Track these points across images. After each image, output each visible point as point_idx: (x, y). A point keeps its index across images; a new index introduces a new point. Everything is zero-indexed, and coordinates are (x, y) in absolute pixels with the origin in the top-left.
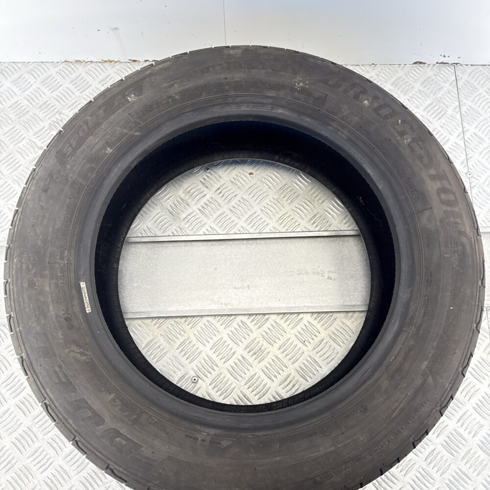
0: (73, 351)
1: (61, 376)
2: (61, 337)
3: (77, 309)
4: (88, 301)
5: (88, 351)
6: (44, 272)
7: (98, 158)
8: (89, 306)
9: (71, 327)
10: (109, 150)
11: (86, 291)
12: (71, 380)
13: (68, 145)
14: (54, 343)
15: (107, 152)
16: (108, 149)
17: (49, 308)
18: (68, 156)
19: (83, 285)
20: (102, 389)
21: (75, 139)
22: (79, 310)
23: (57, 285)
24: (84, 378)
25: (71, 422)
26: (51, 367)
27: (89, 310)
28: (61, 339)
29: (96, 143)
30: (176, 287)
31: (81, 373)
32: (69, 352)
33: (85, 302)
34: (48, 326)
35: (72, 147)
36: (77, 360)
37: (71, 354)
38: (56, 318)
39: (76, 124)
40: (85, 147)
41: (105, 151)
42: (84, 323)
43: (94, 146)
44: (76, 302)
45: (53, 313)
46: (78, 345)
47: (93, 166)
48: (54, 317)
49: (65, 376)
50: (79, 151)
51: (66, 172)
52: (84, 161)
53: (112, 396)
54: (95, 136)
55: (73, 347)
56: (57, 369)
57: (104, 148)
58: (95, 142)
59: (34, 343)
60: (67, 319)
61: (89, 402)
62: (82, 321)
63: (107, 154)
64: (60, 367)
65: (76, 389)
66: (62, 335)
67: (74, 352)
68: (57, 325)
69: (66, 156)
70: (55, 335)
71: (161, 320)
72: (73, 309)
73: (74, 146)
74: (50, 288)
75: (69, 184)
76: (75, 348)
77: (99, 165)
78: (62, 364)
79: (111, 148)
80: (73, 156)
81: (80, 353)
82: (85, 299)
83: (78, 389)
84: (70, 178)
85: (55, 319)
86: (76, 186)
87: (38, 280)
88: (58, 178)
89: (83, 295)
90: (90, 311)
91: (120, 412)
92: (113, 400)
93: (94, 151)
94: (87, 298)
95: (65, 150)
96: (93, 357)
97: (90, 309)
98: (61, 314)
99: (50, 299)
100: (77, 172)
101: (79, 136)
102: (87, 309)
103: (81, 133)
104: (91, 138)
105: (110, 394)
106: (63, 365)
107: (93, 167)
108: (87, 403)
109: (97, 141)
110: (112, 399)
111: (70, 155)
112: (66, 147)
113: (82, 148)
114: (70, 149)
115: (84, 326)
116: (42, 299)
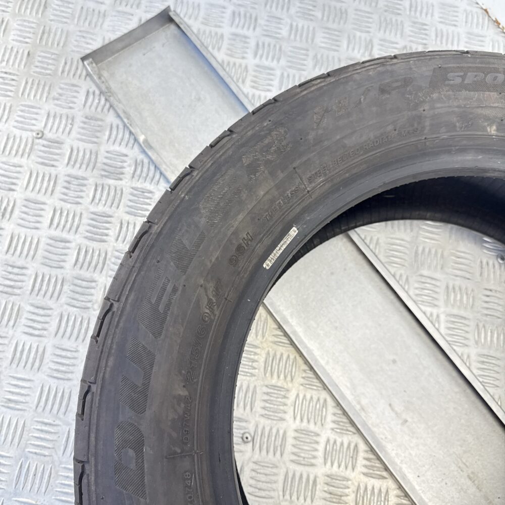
0: (206, 290)
1: (165, 299)
2: (213, 260)
3: (260, 249)
4: (278, 255)
5: (218, 307)
6: (279, 171)
7: (472, 124)
8: (273, 261)
9: (233, 261)
10: (493, 130)
11: (288, 242)
12: (168, 318)
13: (462, 74)
14: (199, 257)
15: (489, 129)
16: (494, 127)
17: (239, 214)
18: (448, 85)
19: (294, 232)
20: (183, 372)
21: (476, 76)
22: (261, 254)
23: (272, 201)
24: (181, 334)
25: (110, 363)
26: (167, 278)
27: (268, 265)
28: (211, 261)
29: (491, 107)
30: (336, 328)
31: (185, 324)
32: (201, 286)
33: (274, 252)
34: (216, 231)
35: (463, 80)
36: (198, 302)
37: (200, 290)
38: (233, 233)
40: (476, 96)
41: (488, 125)
42: (248, 273)
43: (486, 107)
44: (267, 241)
45: (236, 224)
46: (217, 289)
47: (457, 124)
48: (232, 229)
49: (168, 306)
50: (464, 93)
51: (426, 98)
52: (456, 109)
53: (183, 393)
54: (501, 98)
55: (211, 286)
56: (169, 288)
57: (491, 121)
58: (492, 105)
59: (180, 230)
60: (240, 249)
61: (155, 369)
62: (250, 268)
63: (487, 131)
64: (175, 290)
65: (160, 334)
66: (217, 258)
67: (206, 292)
68: (224, 242)
69: (447, 82)
70: (211, 249)
72: (257, 245)
73: (466, 82)
74: (264, 195)
75: (414, 113)
76: (211, 289)
77: (463, 131)
78: (180, 288)
79: (498, 130)
80: (453, 91)
81: (210, 301)
82: (278, 248)
83: (162, 337)
84: (422, 109)
85: (229, 233)
86: (416, 125)
87: (264, 172)
88: (411, 94)
89: (282, 242)
90: (268, 268)
91: (169, 423)
92: (179, 399)
93: (479, 111)
94: (281, 251)
95: (452, 74)
96: (215, 320)
97: (271, 265)
98: (240, 236)
99: (250, 207)
100: (436, 112)
101: (484, 79)
102: (267, 262)
103: (489, 79)
104: (494, 95)
105: (184, 386)
106: (179, 292)
107: (455, 126)
108: (152, 366)
109: (496, 105)
110: (179, 395)
111: (452, 86)
112: (456, 74)
113: (472, 93)
114: (459, 80)
115: (246, 276)
116: (244, 196)
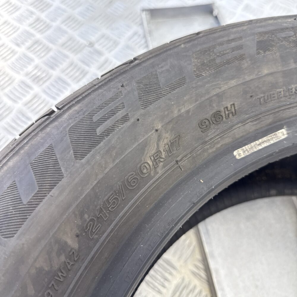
0: (159, 138)
1: (108, 123)
2: (183, 111)
3: (239, 131)
4: (255, 150)
5: (164, 166)
6: (292, 61)
8: (247, 154)
9: (204, 126)
11: (272, 142)
12: (102, 144)
14: (170, 99)
17: (232, 79)
19: (282, 134)
20: (86, 216)
22: (237, 136)
23: (274, 86)
24: (107, 170)
26: (123, 103)
27: (239, 155)
28: (179, 110)
31: (117, 161)
32: (157, 130)
33: (252, 144)
34: (199, 83)
36: (143, 148)
37: (155, 136)
38: (217, 95)
42: (214, 149)
44: (250, 127)
45: (225, 87)
46: (172, 145)
48: (218, 91)
49: (108, 132)
53: (72, 243)
55: (167, 137)
56: (120, 114)
59: (162, 67)
60: (217, 117)
61: (55, 192)
62: (219, 146)
64: (125, 119)
65: (83, 156)
66: (188, 112)
67: (159, 140)
68: (203, 99)
70: (185, 98)
71: (203, 274)
72: (237, 124)
74: (268, 75)
76: (166, 141)
78: (132, 120)
81: (158, 152)
82: (257, 142)
83: (83, 161)
85: (214, 93)
87: (275, 53)
89: (265, 139)
90: (238, 157)
92: (63, 247)
94: (260, 147)
96: (154, 179)
97: (243, 156)
98: (224, 103)
99: (248, 78)
102: (240, 151)
105: (77, 236)
106: (128, 124)
108: (52, 187)
110: (66, 243)
115: (210, 151)
116: (245, 64)
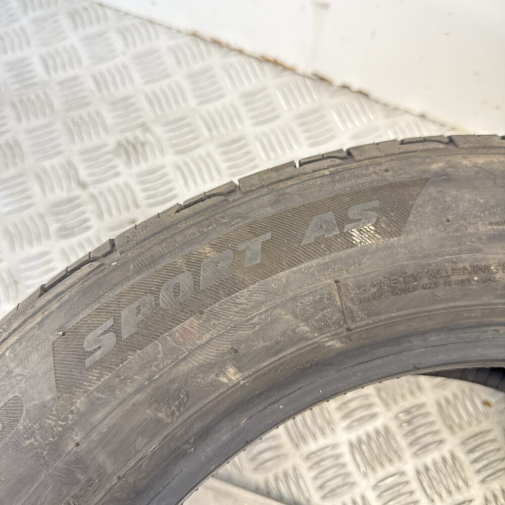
7: (187, 395)
10: (232, 375)
13: (110, 323)
15: (224, 380)
16: (231, 370)
18: (95, 365)
21: (138, 309)
29: (200, 347)
35: (118, 335)
39: (162, 256)
40: (160, 348)
41: (217, 375)
43: (191, 353)
47: (160, 415)
50: (133, 358)
51: (66, 419)
52: (139, 397)
54: (209, 320)
57: (218, 365)
58: (199, 342)
63: (223, 384)
69: (88, 362)
73: (125, 336)
75: (59, 464)
77: (181, 414)
79: (240, 369)
80: (110, 370)
84: (71, 446)
86: (82, 477)
88: (32, 434)
93: (184, 368)
95: (90, 337)
100: (103, 428)
101: (157, 304)
104: (192, 323)
107: (159, 421)
109: (207, 336)
111: (102, 360)
112: (99, 331)
113: (149, 348)
114: (110, 340)
